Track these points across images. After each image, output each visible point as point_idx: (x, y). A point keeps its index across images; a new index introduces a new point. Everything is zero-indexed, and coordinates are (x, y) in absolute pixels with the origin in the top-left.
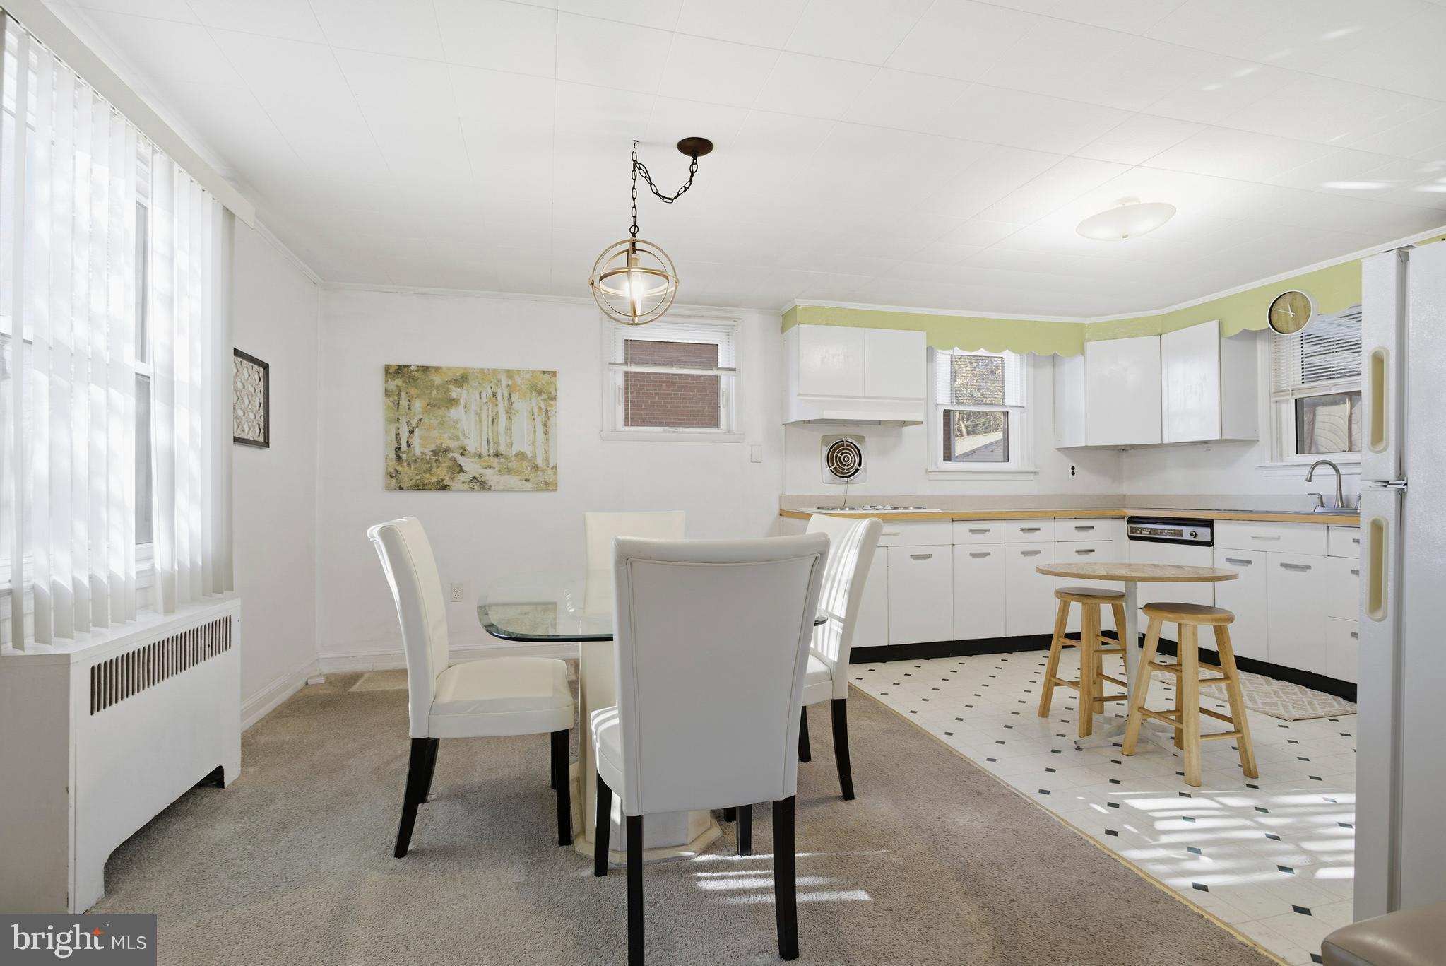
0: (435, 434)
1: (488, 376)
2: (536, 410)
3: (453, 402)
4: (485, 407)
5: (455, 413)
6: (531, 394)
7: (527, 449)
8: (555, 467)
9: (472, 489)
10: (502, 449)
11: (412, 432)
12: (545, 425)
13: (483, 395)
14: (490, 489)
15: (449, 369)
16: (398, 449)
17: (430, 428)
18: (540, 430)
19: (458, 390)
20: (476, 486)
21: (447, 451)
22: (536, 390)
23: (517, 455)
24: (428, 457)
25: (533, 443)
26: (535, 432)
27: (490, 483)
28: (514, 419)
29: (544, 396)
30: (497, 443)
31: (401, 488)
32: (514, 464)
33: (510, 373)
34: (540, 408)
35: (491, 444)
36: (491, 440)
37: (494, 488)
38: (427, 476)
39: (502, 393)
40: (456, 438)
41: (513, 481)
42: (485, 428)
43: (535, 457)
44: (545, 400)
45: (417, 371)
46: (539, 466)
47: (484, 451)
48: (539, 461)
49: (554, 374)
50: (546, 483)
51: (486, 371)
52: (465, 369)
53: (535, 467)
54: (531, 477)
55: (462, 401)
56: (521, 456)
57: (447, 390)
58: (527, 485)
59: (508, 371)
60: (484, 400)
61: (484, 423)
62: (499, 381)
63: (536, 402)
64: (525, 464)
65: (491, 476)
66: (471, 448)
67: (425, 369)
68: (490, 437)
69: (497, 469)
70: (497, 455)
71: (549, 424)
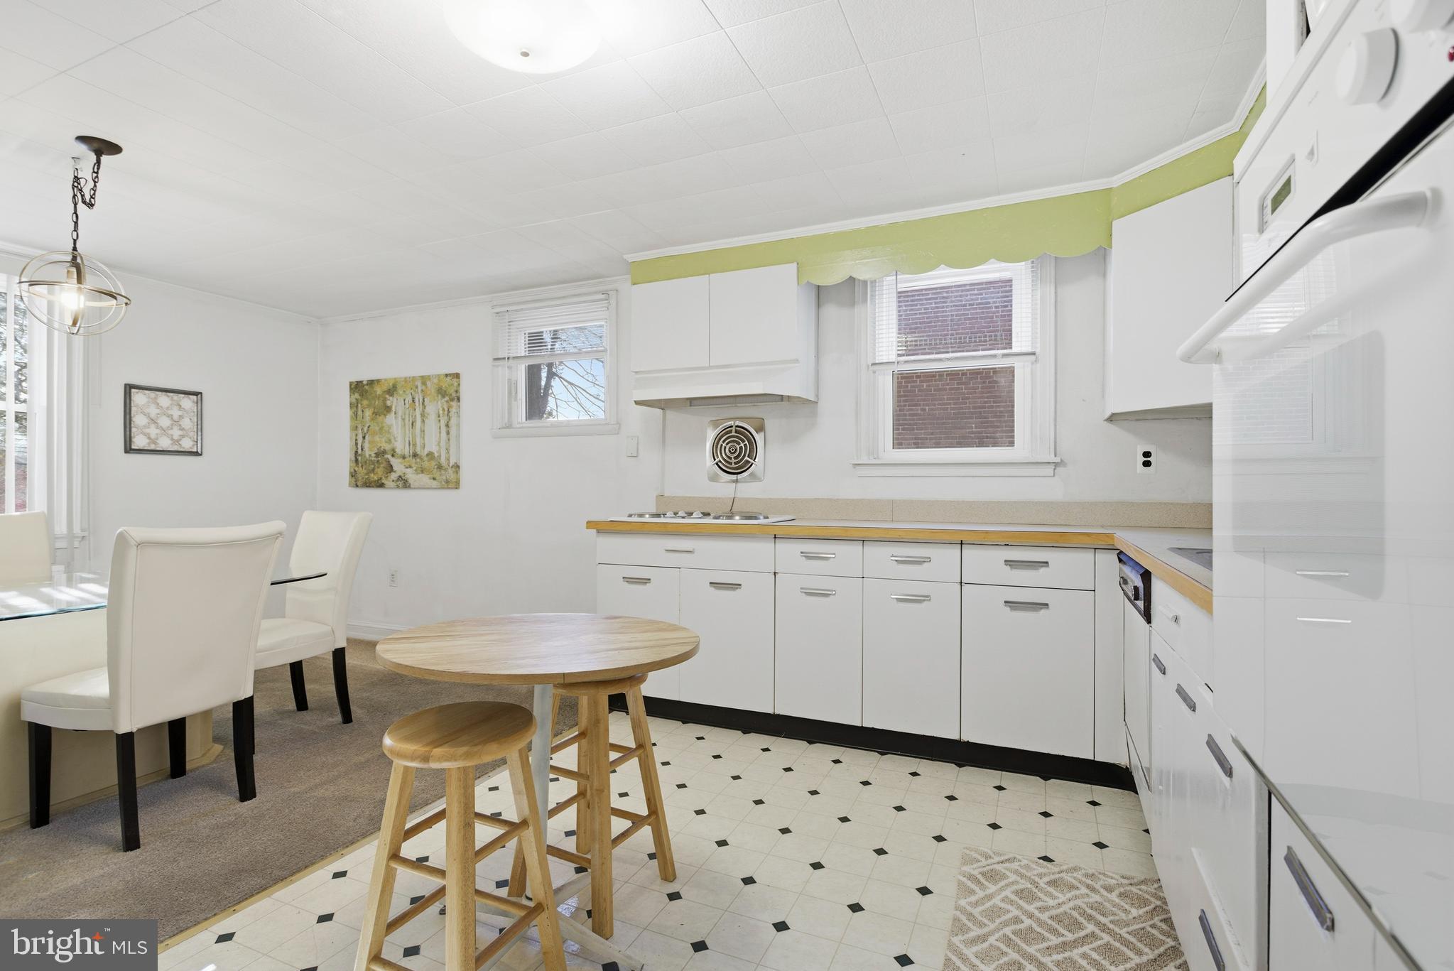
0: (377, 438)
1: (411, 381)
2: (441, 412)
3: (388, 409)
4: (407, 412)
5: (390, 419)
6: (438, 396)
7: (434, 449)
8: (457, 467)
9: (398, 487)
10: (418, 450)
11: (364, 438)
12: (447, 426)
13: (406, 402)
14: (409, 487)
15: (386, 380)
16: (357, 452)
17: (374, 434)
18: (444, 429)
19: (391, 398)
20: (400, 483)
21: (384, 452)
22: (442, 392)
23: (428, 455)
24: (373, 459)
25: (439, 445)
26: (440, 433)
27: (410, 481)
28: (426, 421)
29: (447, 398)
30: (415, 445)
31: (357, 486)
32: (426, 464)
33: (424, 379)
34: (444, 410)
35: (411, 446)
36: (411, 442)
37: (412, 486)
38: (372, 475)
39: (418, 398)
40: (389, 441)
41: (424, 479)
42: (407, 432)
43: (440, 456)
44: (447, 401)
45: (367, 385)
46: (443, 465)
47: (407, 453)
48: (443, 461)
49: (457, 376)
50: (447, 482)
51: (408, 379)
52: (395, 379)
53: (440, 467)
54: (437, 476)
55: (393, 409)
56: (430, 455)
57: (385, 400)
58: (435, 484)
59: (422, 377)
60: (407, 406)
61: (407, 427)
62: (417, 387)
63: (441, 403)
64: (433, 463)
65: (411, 475)
66: (398, 451)
67: (371, 383)
68: (411, 439)
69: (415, 468)
70: (415, 455)
71: (450, 425)
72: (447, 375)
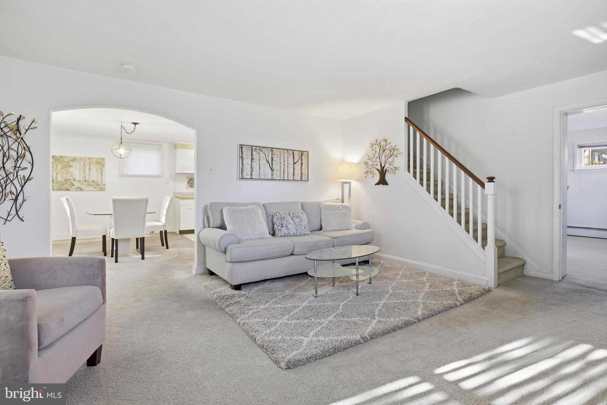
0: (65, 175)
2: (98, 169)
3: (71, 166)
4: (81, 168)
5: (71, 169)
6: (97, 164)
7: (95, 179)
8: (104, 184)
9: (77, 190)
10: (87, 179)
11: (57, 174)
12: (101, 173)
13: (81, 164)
14: (83, 190)
15: (69, 157)
17: (63, 173)
18: (99, 175)
19: (73, 163)
20: (78, 189)
21: (69, 180)
23: (92, 181)
24: (63, 181)
25: (97, 178)
26: (98, 175)
28: (91, 171)
29: (101, 165)
31: (54, 190)
32: (91, 183)
33: (90, 158)
34: (99, 168)
35: (83, 178)
36: (84, 177)
37: (84, 190)
38: (63, 187)
39: (87, 164)
40: (72, 176)
41: (91, 188)
42: (81, 174)
43: (98, 182)
44: (101, 166)
45: (59, 157)
47: (81, 179)
48: (99, 183)
49: (104, 159)
50: (101, 189)
51: (82, 158)
52: (75, 157)
53: (98, 185)
54: (97, 187)
55: (74, 166)
56: (93, 181)
57: (69, 163)
58: (95, 189)
59: (89, 158)
60: (81, 166)
61: (81, 172)
62: (86, 161)
63: (98, 166)
64: (95, 183)
65: (83, 187)
66: (77, 179)
67: (62, 157)
69: (85, 185)
70: (86, 181)
72: (101, 158)
